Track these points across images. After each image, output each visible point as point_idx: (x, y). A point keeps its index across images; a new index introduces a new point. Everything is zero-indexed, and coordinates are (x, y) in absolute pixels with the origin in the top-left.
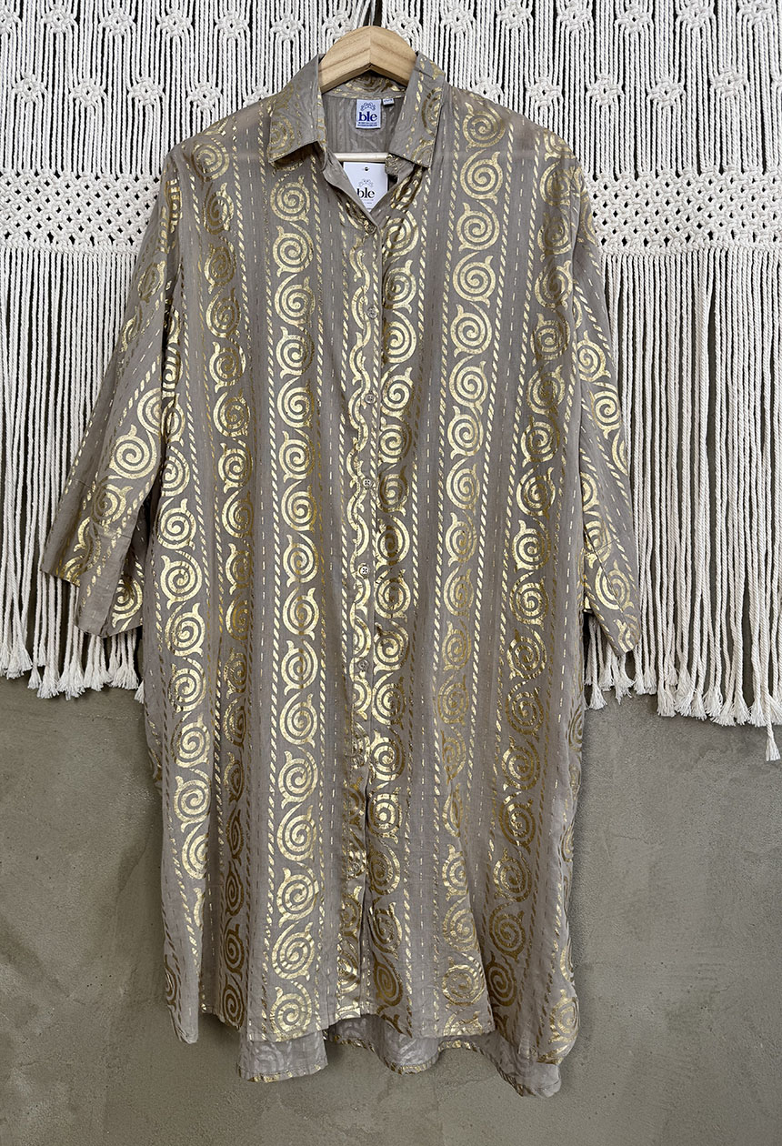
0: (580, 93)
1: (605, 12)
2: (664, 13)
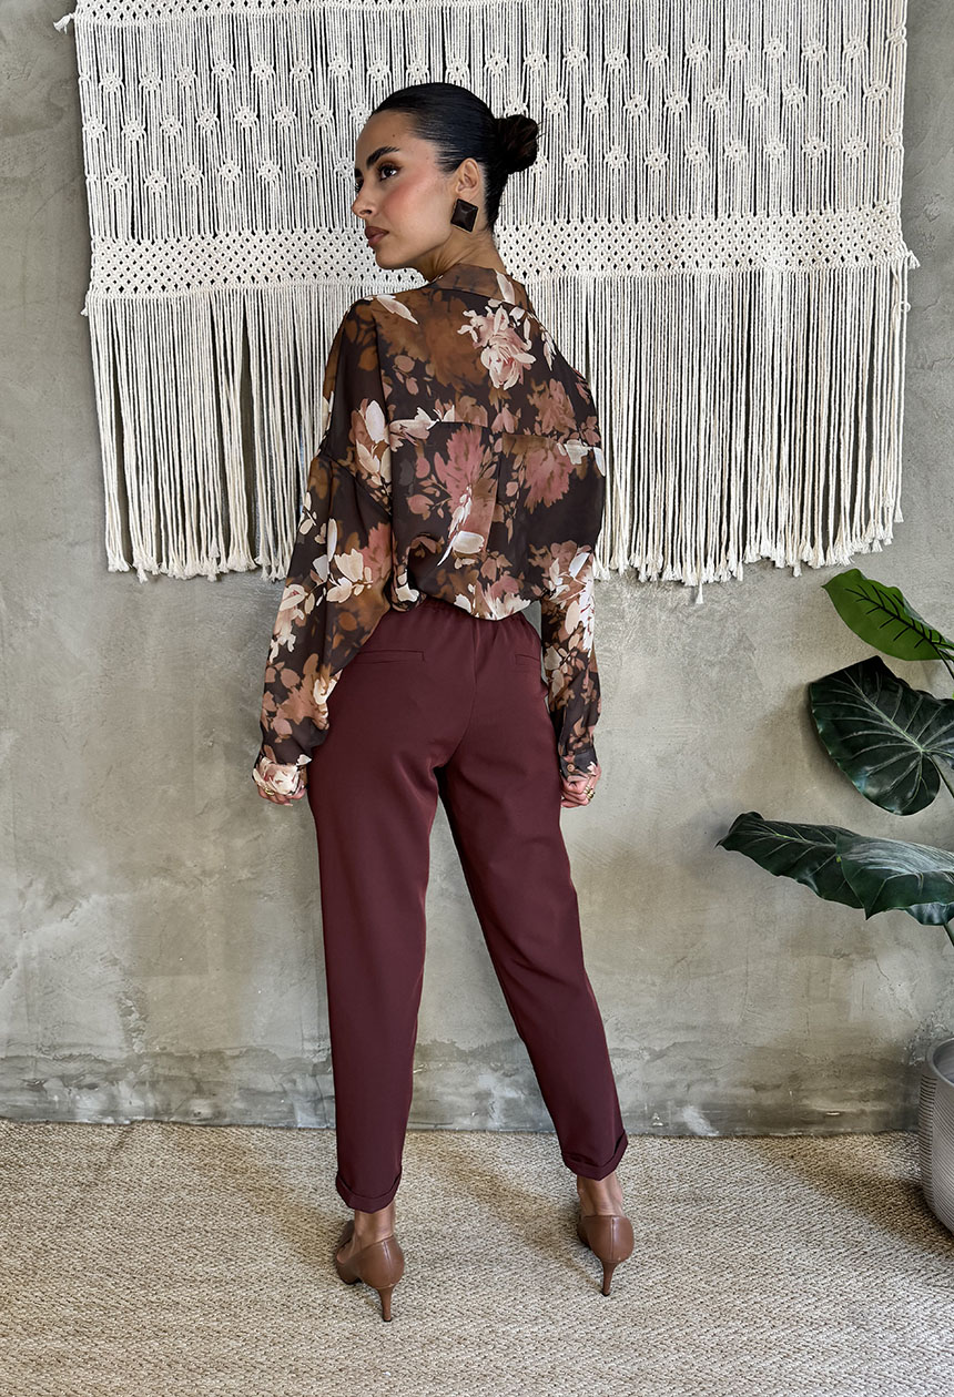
0: (599, 160)
1: (617, 99)
2: (657, 101)
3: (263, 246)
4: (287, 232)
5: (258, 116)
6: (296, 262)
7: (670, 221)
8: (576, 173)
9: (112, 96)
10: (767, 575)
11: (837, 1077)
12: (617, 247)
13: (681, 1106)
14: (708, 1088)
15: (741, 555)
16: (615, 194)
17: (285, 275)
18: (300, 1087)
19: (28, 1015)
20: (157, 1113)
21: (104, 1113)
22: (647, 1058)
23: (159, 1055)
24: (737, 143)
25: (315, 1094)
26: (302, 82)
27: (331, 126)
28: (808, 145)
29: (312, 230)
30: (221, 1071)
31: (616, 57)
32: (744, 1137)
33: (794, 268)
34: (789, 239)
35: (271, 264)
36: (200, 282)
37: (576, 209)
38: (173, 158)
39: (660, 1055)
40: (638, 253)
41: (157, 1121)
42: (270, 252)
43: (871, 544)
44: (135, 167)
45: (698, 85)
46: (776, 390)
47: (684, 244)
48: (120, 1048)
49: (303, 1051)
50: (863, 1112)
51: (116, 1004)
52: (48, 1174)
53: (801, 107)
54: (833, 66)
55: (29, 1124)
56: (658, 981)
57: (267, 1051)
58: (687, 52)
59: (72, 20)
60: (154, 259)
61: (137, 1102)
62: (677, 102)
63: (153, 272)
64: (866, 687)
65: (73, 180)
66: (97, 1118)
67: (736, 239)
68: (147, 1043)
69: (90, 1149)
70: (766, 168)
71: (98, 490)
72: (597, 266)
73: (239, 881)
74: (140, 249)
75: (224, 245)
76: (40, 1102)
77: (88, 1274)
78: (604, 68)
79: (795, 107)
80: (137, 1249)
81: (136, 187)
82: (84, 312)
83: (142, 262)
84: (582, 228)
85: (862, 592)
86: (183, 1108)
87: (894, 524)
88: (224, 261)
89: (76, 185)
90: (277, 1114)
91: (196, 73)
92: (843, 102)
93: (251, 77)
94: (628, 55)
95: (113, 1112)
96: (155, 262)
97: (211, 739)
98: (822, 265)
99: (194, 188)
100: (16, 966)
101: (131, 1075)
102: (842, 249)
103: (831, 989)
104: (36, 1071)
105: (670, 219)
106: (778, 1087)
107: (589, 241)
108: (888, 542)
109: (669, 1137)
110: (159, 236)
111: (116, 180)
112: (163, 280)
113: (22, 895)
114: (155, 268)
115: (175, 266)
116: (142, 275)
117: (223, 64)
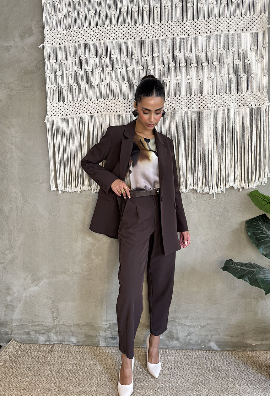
0: (184, 80)
1: (189, 63)
2: (199, 64)
3: (93, 104)
4: (99, 100)
5: (92, 70)
6: (102, 108)
7: (203, 96)
8: (178, 83)
9: (53, 65)
10: (232, 191)
11: (255, 334)
12: (189, 103)
13: (210, 342)
14: (217, 336)
15: (225, 186)
16: (189, 89)
17: (99, 111)
18: (101, 335)
19: (26, 313)
20: (61, 341)
21: (46, 341)
22: (200, 327)
23: (62, 325)
24: (222, 75)
25: (105, 336)
26: (104, 61)
27: (112, 72)
28: (241, 75)
29: (106, 100)
30: (79, 330)
31: (188, 53)
32: (228, 351)
33: (238, 107)
34: (237, 100)
35: (95, 108)
36: (76, 113)
37: (178, 93)
38: (69, 81)
39: (203, 327)
40: (195, 104)
41: (61, 344)
42: (95, 105)
43: (261, 183)
44: (59, 83)
45: (210, 60)
46: (234, 141)
47: (207, 102)
48: (51, 323)
49: (102, 324)
50: (262, 344)
51: (50, 310)
52: (31, 359)
53: (239, 65)
54: (248, 53)
55: (25, 344)
56: (203, 305)
57: (92, 324)
58: (208, 51)
59: (43, 45)
61: (56, 338)
62: (205, 64)
63: (63, 111)
64: (262, 222)
65: (43, 86)
66: (44, 343)
67: (222, 100)
68: (59, 321)
69: (42, 352)
70: (230, 81)
71: (48, 168)
72: (184, 107)
73: (85, 276)
74: (60, 105)
75: (83, 104)
76: (28, 338)
77: (44, 390)
78: (185, 55)
79: (237, 65)
80: (57, 382)
81: (59, 88)
82: (45, 121)
83: (61, 108)
84: (180, 98)
85: (259, 196)
86: (68, 340)
87: (268, 177)
88: (83, 108)
89: (43, 88)
90: (94, 342)
91: (76, 59)
92: (251, 63)
93: (91, 60)
94: (192, 52)
95: (49, 341)
96: (64, 108)
97: (77, 236)
98: (246, 107)
99: (75, 88)
100: (23, 299)
101: (54, 330)
102: (251, 103)
103: (252, 308)
104: (28, 329)
105: (204, 95)
106: (238, 336)
107: (181, 101)
108: (266, 182)
109: (206, 351)
110: (65, 101)
111: (54, 87)
112: (66, 113)
113: (25, 279)
115: (69, 109)
116: (61, 111)
117: (83, 56)
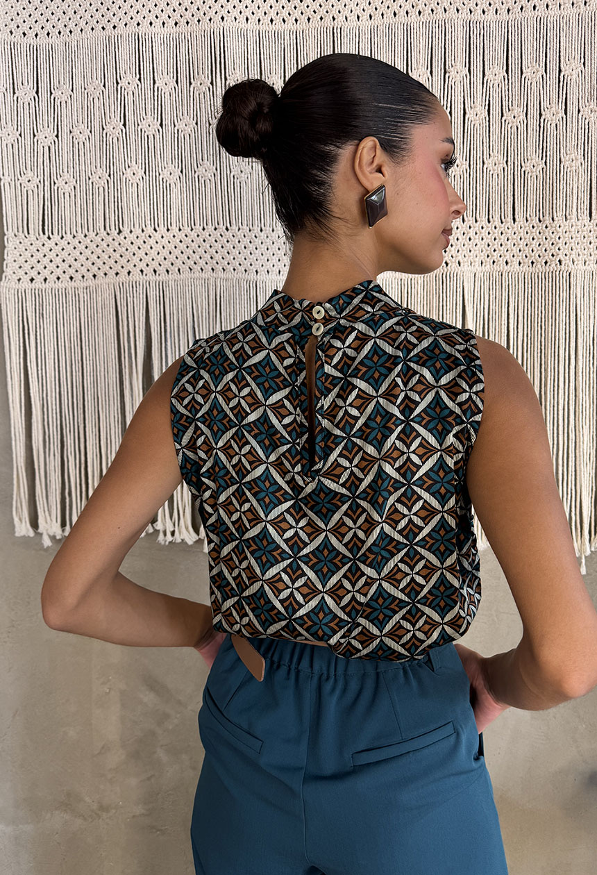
0: (480, 166)
1: (495, 111)
2: (533, 112)
3: (165, 241)
4: (187, 229)
5: (161, 125)
6: (195, 257)
9: (26, 106)
12: (496, 245)
16: (495, 197)
17: (185, 268)
29: (210, 228)
31: (496, 74)
35: (172, 257)
36: (106, 274)
38: (82, 162)
40: (516, 250)
44: (47, 169)
45: (572, 99)
47: (560, 244)
58: (563, 69)
60: (63, 253)
62: (553, 114)
63: (62, 265)
72: (478, 260)
73: (134, 817)
74: (50, 244)
75: (128, 242)
78: (485, 83)
81: (47, 188)
83: (52, 255)
88: (128, 255)
91: (104, 86)
94: (507, 71)
96: (64, 255)
97: (108, 686)
99: (101, 189)
105: (547, 220)
110: (68, 232)
111: (29, 181)
112: (71, 272)
114: (64, 261)
115: (82, 258)
116: (52, 266)
117: (129, 78)
